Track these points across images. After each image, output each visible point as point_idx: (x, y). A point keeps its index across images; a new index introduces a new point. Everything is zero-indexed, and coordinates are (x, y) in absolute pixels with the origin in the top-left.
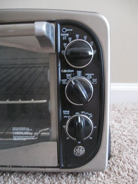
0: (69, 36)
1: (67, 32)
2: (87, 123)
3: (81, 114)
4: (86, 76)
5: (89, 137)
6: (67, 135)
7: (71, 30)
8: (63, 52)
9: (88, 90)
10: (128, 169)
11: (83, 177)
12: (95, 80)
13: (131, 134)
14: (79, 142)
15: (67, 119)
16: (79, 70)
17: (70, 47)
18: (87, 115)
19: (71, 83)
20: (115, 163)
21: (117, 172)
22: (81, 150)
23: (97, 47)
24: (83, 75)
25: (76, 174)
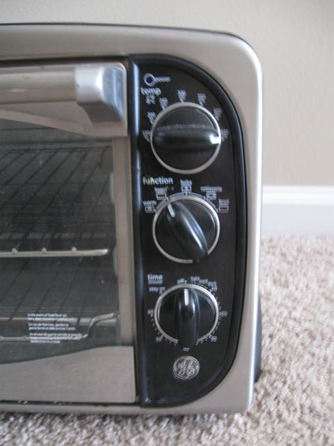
0: (161, 96)
1: (158, 85)
2: (204, 302)
3: (189, 282)
4: (204, 194)
5: (210, 336)
6: (158, 330)
7: (167, 79)
8: (146, 134)
9: (206, 223)
10: (302, 406)
11: (195, 424)
12: (224, 203)
14: (186, 349)
15: (157, 294)
16: (185, 177)
17: (166, 121)
18: (205, 286)
19: (166, 210)
20: (270, 390)
21: (274, 414)
22: (189, 367)
23: (231, 122)
24: (196, 189)
25: (178, 419)
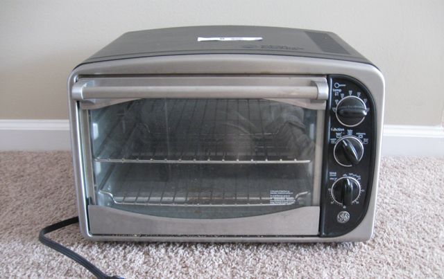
0: (342, 92)
1: (340, 88)
2: (355, 186)
3: (348, 175)
4: (357, 136)
5: (355, 201)
6: (332, 198)
7: (344, 85)
8: (334, 109)
9: (358, 149)
10: (394, 241)
11: (344, 248)
12: (366, 140)
13: (395, 202)
14: (344, 207)
15: (334, 181)
16: (350, 128)
17: (343, 104)
18: (355, 177)
19: (342, 142)
20: (377, 234)
21: (382, 244)
22: (345, 216)
23: (371, 105)
24: (354, 134)
25: (335, 245)
